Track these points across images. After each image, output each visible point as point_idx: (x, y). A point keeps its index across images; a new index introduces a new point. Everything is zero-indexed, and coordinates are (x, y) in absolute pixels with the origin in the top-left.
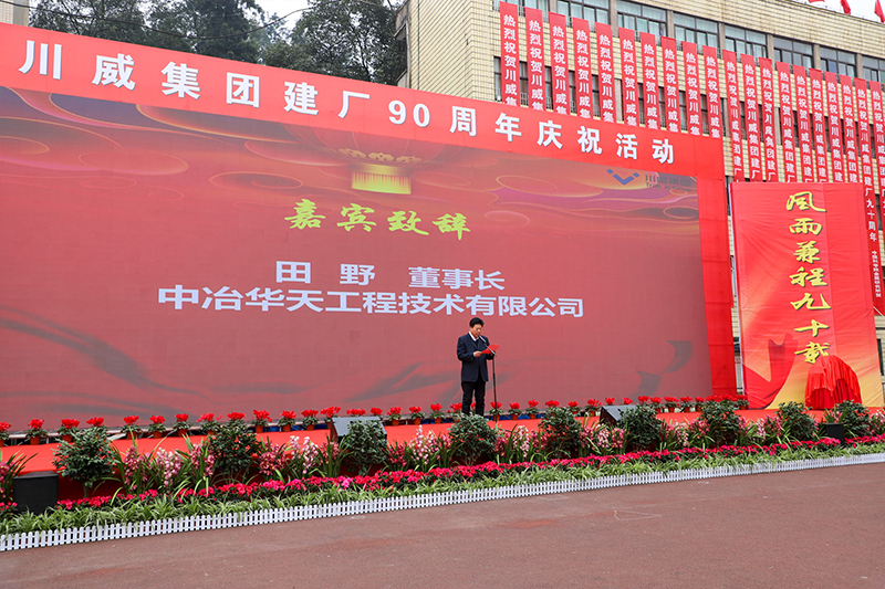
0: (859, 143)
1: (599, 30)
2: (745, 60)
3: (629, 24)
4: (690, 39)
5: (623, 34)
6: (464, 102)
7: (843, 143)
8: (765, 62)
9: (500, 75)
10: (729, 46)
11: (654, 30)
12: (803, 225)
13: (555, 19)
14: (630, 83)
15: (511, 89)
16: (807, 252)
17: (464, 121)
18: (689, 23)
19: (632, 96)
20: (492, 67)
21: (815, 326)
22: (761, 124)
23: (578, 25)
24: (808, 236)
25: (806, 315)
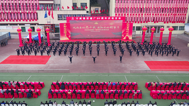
12: (128, 26)
16: (128, 28)
17: (102, 18)
21: (128, 33)
24: (128, 27)
25: (127, 32)
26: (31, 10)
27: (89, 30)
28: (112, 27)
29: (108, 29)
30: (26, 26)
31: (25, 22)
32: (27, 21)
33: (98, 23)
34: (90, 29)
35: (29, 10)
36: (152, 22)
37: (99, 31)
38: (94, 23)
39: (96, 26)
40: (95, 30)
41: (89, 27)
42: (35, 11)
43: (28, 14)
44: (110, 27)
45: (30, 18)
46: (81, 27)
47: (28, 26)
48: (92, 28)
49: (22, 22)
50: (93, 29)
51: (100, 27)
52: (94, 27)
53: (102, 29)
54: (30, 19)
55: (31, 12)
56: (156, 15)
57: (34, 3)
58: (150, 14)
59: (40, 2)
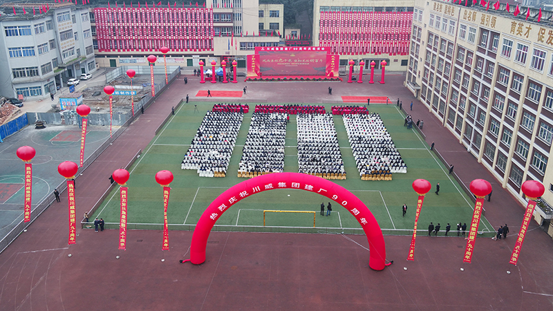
2: (367, 13)
3: (344, 10)
4: (356, 11)
5: (342, 13)
8: (371, 12)
10: (364, 11)
11: (349, 10)
12: (333, 59)
13: (330, 12)
14: (342, 20)
15: (321, 25)
16: (333, 62)
19: (342, 23)
23: (334, 12)
25: (332, 68)
26: (202, 35)
27: (283, 64)
28: (313, 60)
29: (308, 62)
30: (194, 58)
31: (193, 52)
32: (195, 50)
33: (295, 54)
34: (284, 62)
35: (199, 36)
36: (372, 53)
37: (296, 65)
38: (290, 55)
39: (293, 59)
40: (291, 64)
41: (283, 60)
43: (197, 40)
44: (311, 61)
45: (200, 46)
46: (272, 60)
47: (196, 58)
48: (287, 62)
49: (189, 52)
51: (298, 60)
52: (290, 61)
53: (300, 62)
54: (200, 48)
55: (201, 38)
56: (377, 43)
57: (207, 25)
58: (369, 43)
59: (215, 24)
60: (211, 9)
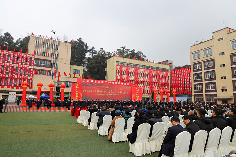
0: (155, 77)
1: (127, 66)
2: (142, 68)
3: (130, 65)
4: (136, 67)
5: (129, 67)
6: (113, 81)
7: (153, 77)
8: (144, 69)
9: (116, 72)
10: (140, 67)
11: (132, 66)
13: (122, 66)
14: (129, 72)
15: (117, 73)
16: (137, 93)
17: (113, 83)
18: (136, 65)
19: (129, 73)
20: (115, 71)
22: (143, 75)
23: (124, 66)
24: (137, 91)
25: (137, 97)
26: (21, 75)
27: (100, 94)
28: (122, 92)
29: (118, 94)
30: (10, 94)
31: (10, 89)
32: (13, 88)
33: (109, 87)
35: (19, 75)
37: (110, 95)
38: (106, 87)
40: (106, 95)
41: (100, 91)
42: (27, 77)
43: (16, 79)
44: (120, 92)
45: (18, 84)
46: (91, 91)
47: (12, 94)
49: (5, 89)
50: (104, 93)
51: (111, 92)
53: (112, 94)
54: (18, 86)
55: (21, 77)
56: (148, 87)
57: (28, 67)
58: (144, 87)
59: (35, 67)
60: (33, 55)
